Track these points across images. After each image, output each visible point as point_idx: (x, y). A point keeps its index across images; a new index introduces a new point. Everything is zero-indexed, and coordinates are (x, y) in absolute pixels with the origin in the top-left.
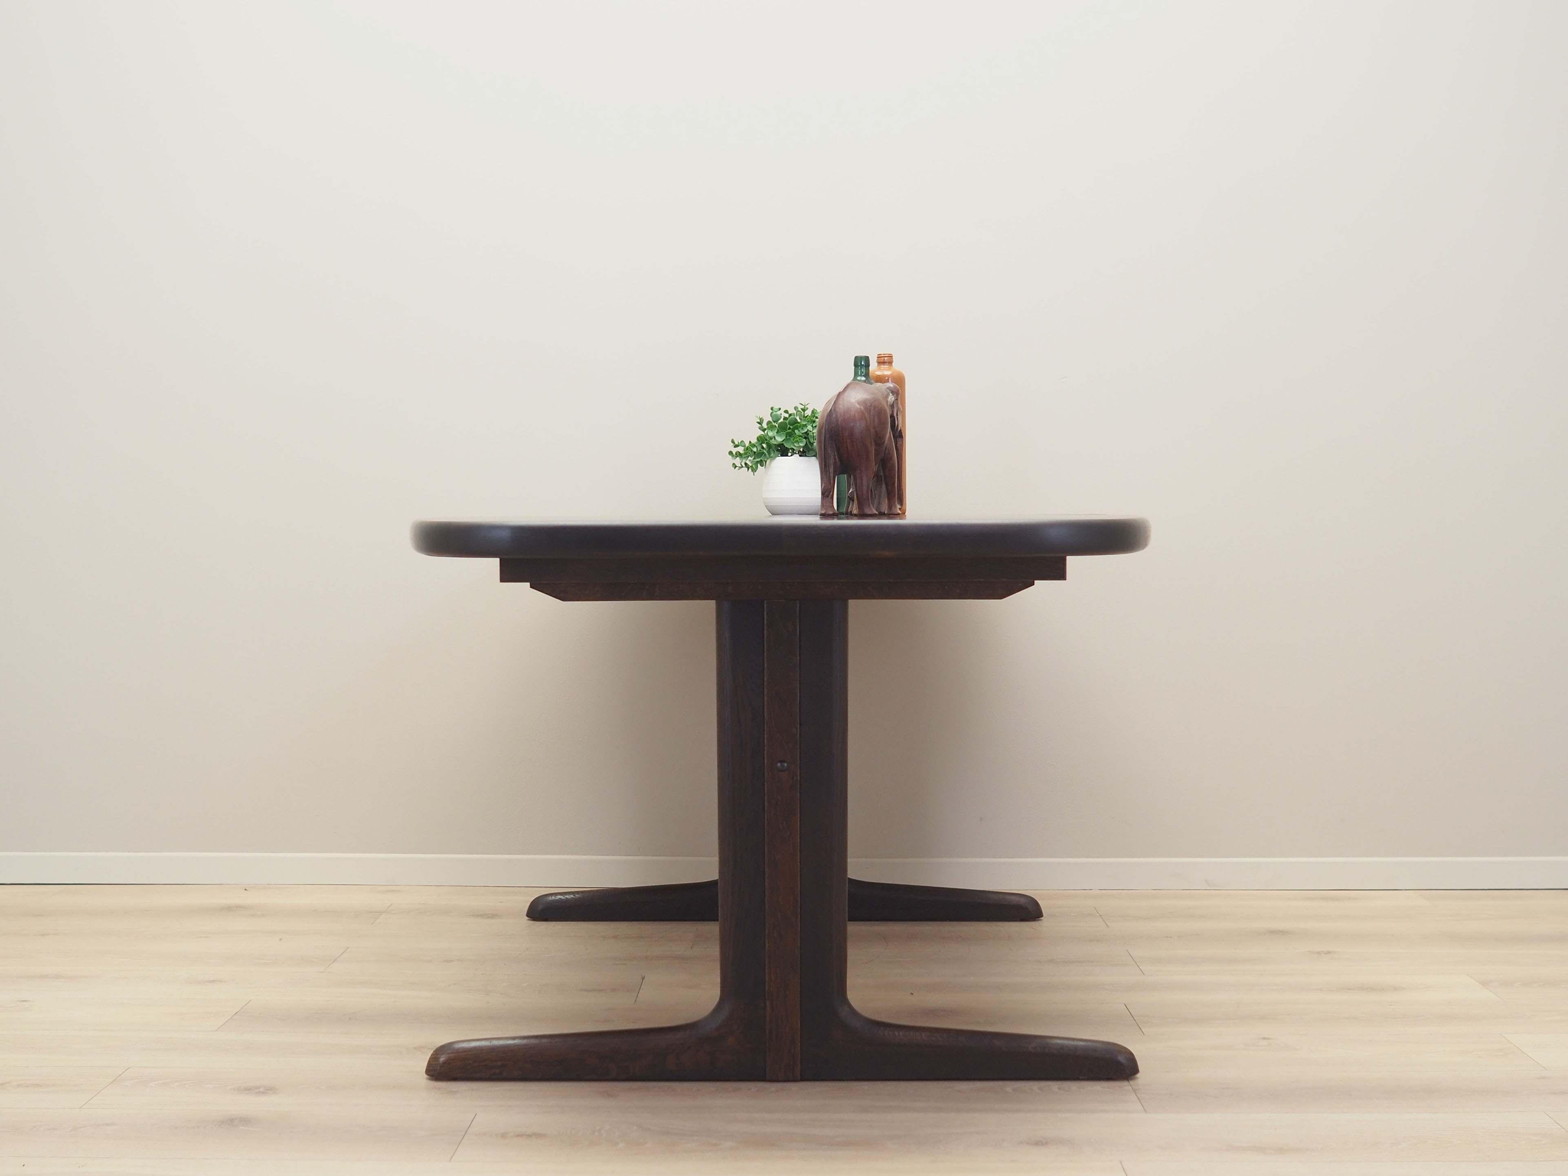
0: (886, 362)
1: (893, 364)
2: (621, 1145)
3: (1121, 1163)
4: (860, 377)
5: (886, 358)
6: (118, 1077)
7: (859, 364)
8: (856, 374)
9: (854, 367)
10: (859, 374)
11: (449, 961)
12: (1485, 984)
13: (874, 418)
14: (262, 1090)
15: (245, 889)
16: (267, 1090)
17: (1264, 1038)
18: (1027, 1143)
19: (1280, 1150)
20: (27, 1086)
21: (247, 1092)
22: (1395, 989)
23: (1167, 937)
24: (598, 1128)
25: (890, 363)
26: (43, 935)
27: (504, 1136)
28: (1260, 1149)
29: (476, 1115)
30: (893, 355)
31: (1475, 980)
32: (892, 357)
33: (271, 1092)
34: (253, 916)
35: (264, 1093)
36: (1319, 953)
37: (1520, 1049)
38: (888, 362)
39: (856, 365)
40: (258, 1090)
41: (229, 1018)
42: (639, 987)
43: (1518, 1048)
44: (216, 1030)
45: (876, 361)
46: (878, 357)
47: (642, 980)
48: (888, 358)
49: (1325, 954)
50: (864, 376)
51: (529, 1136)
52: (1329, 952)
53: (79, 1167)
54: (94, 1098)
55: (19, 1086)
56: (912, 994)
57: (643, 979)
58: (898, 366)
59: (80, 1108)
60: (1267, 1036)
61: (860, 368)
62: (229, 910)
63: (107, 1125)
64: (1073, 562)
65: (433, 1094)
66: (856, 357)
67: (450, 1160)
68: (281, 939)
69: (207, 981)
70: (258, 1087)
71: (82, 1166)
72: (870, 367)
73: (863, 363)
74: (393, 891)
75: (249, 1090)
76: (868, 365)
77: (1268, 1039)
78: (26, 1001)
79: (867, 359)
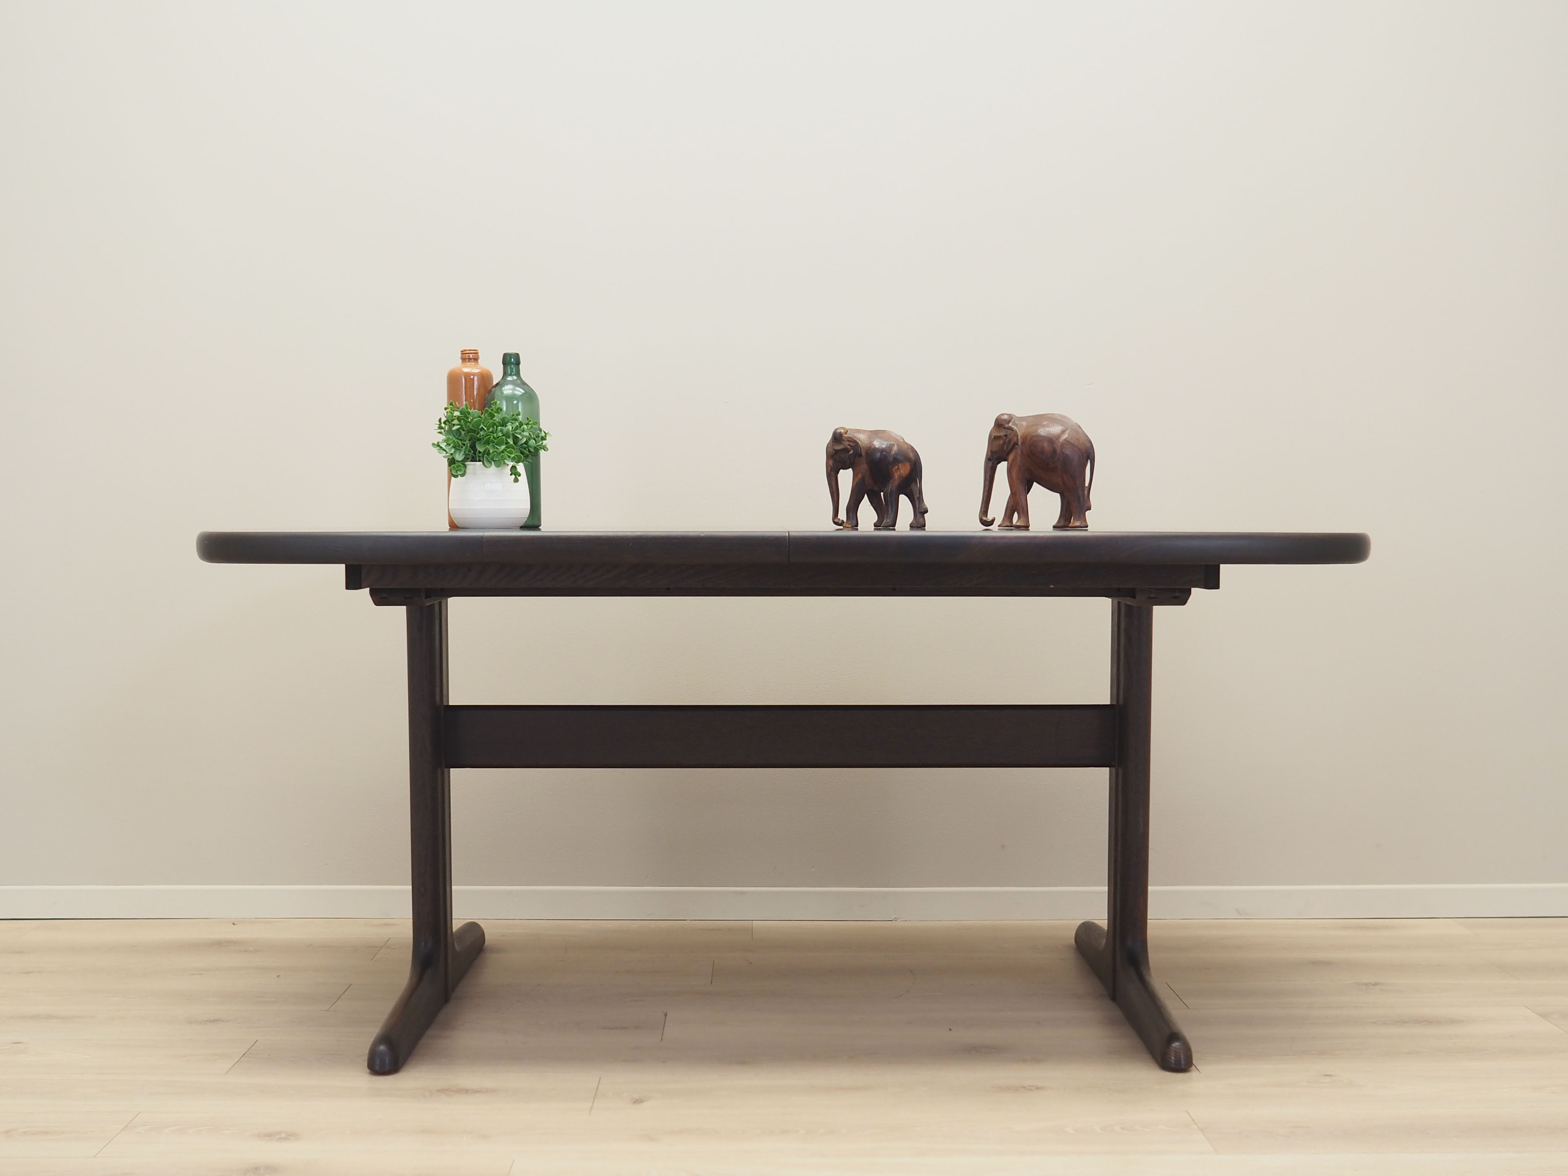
0: (471, 359)
1: (479, 360)
4: (508, 376)
5: (471, 355)
6: (129, 1123)
7: (508, 362)
10: (509, 372)
12: (1545, 1016)
14: (283, 1135)
15: (233, 924)
16: (289, 1136)
17: (1326, 1075)
20: (35, 1134)
21: (268, 1138)
22: (1453, 1022)
25: (476, 360)
26: (26, 973)
29: (514, 1161)
30: (480, 351)
31: (1534, 1012)
33: (293, 1138)
34: (246, 951)
35: (285, 1139)
36: (1366, 984)
38: (474, 359)
39: (504, 363)
40: (279, 1137)
41: (237, 1060)
42: (663, 1024)
44: (226, 1073)
45: (460, 357)
46: (463, 354)
47: (664, 1017)
48: (473, 354)
49: (1374, 985)
52: (1376, 984)
54: (107, 1146)
55: (25, 1133)
56: (950, 1030)
57: (666, 1015)
58: (483, 363)
59: (94, 1157)
60: (1329, 1073)
61: (509, 366)
62: (219, 945)
66: (505, 355)
68: (278, 976)
69: (207, 1021)
70: (279, 1133)
72: (520, 366)
73: (513, 361)
75: (270, 1136)
76: (518, 363)
77: (1330, 1076)
78: (19, 1043)
79: (517, 356)
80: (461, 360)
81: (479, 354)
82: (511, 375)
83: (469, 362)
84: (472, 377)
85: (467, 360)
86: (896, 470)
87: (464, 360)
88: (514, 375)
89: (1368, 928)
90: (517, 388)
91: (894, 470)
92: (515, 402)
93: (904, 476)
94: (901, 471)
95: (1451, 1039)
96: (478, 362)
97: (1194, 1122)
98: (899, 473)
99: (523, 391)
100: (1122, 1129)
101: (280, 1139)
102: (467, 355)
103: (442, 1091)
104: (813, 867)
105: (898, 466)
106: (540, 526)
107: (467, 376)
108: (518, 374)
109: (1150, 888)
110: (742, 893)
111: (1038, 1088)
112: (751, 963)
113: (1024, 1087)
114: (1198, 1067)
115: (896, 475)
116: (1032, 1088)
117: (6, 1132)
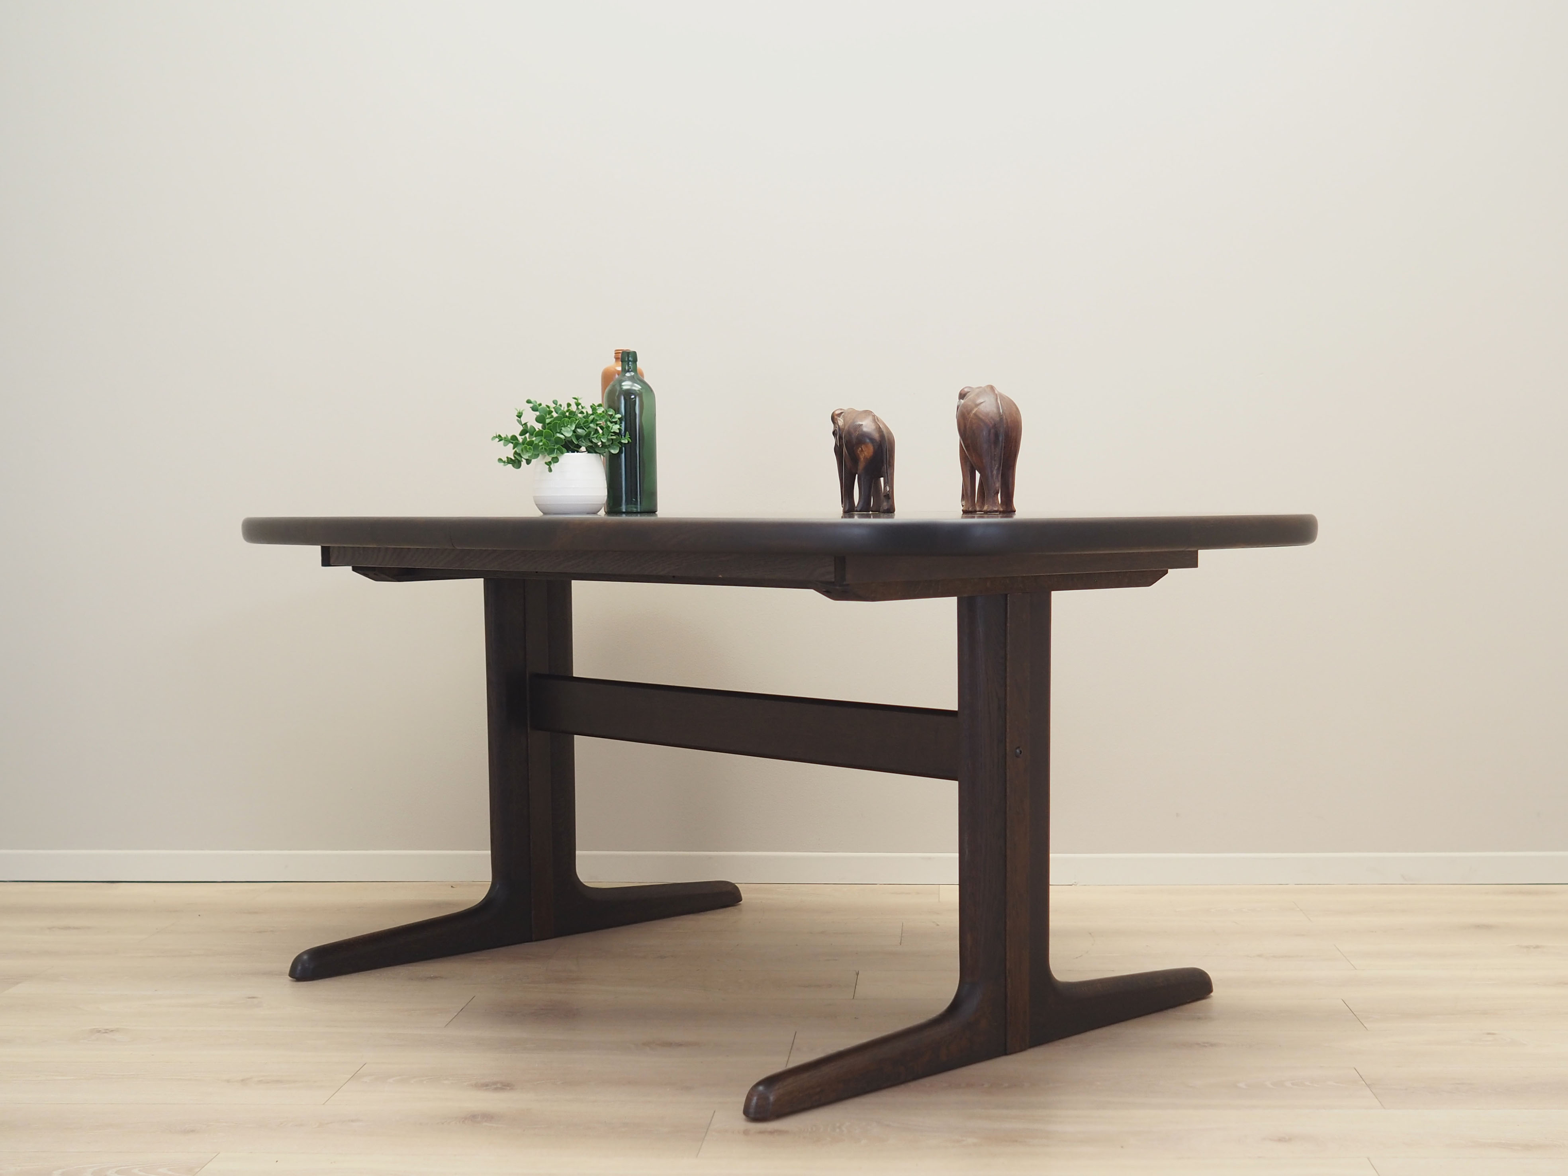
3: (1368, 1159)
6: (356, 1073)
7: (627, 359)
14: (499, 1085)
17: (1489, 1034)
20: (268, 1083)
21: (485, 1088)
23: (1373, 932)
24: (838, 1125)
28: (1506, 1145)
29: (715, 1112)
33: (508, 1088)
35: (501, 1089)
36: (1527, 947)
40: (495, 1086)
41: (456, 1014)
42: (855, 982)
44: (445, 1027)
46: (615, 353)
47: (856, 976)
49: (1534, 948)
52: (1537, 947)
53: (332, 1163)
54: (335, 1094)
55: (260, 1082)
57: (858, 974)
59: (324, 1104)
60: (1491, 1032)
63: (352, 1121)
64: (1204, 555)
65: (668, 1090)
67: (697, 1158)
69: (428, 978)
70: (495, 1083)
71: (335, 1162)
75: (486, 1086)
76: (635, 360)
77: (1493, 1034)
78: (254, 998)
79: (634, 353)
80: (614, 359)
82: (628, 371)
86: (860, 451)
88: (631, 371)
90: (635, 385)
91: (858, 452)
93: (868, 458)
94: (865, 453)
98: (863, 455)
99: (640, 387)
100: (1293, 1084)
101: (496, 1089)
103: (647, 1044)
105: (861, 448)
106: (656, 511)
108: (635, 370)
110: (930, 858)
111: (1212, 1045)
112: (938, 925)
113: (1198, 1044)
115: (862, 457)
116: (1206, 1045)
117: (243, 1080)
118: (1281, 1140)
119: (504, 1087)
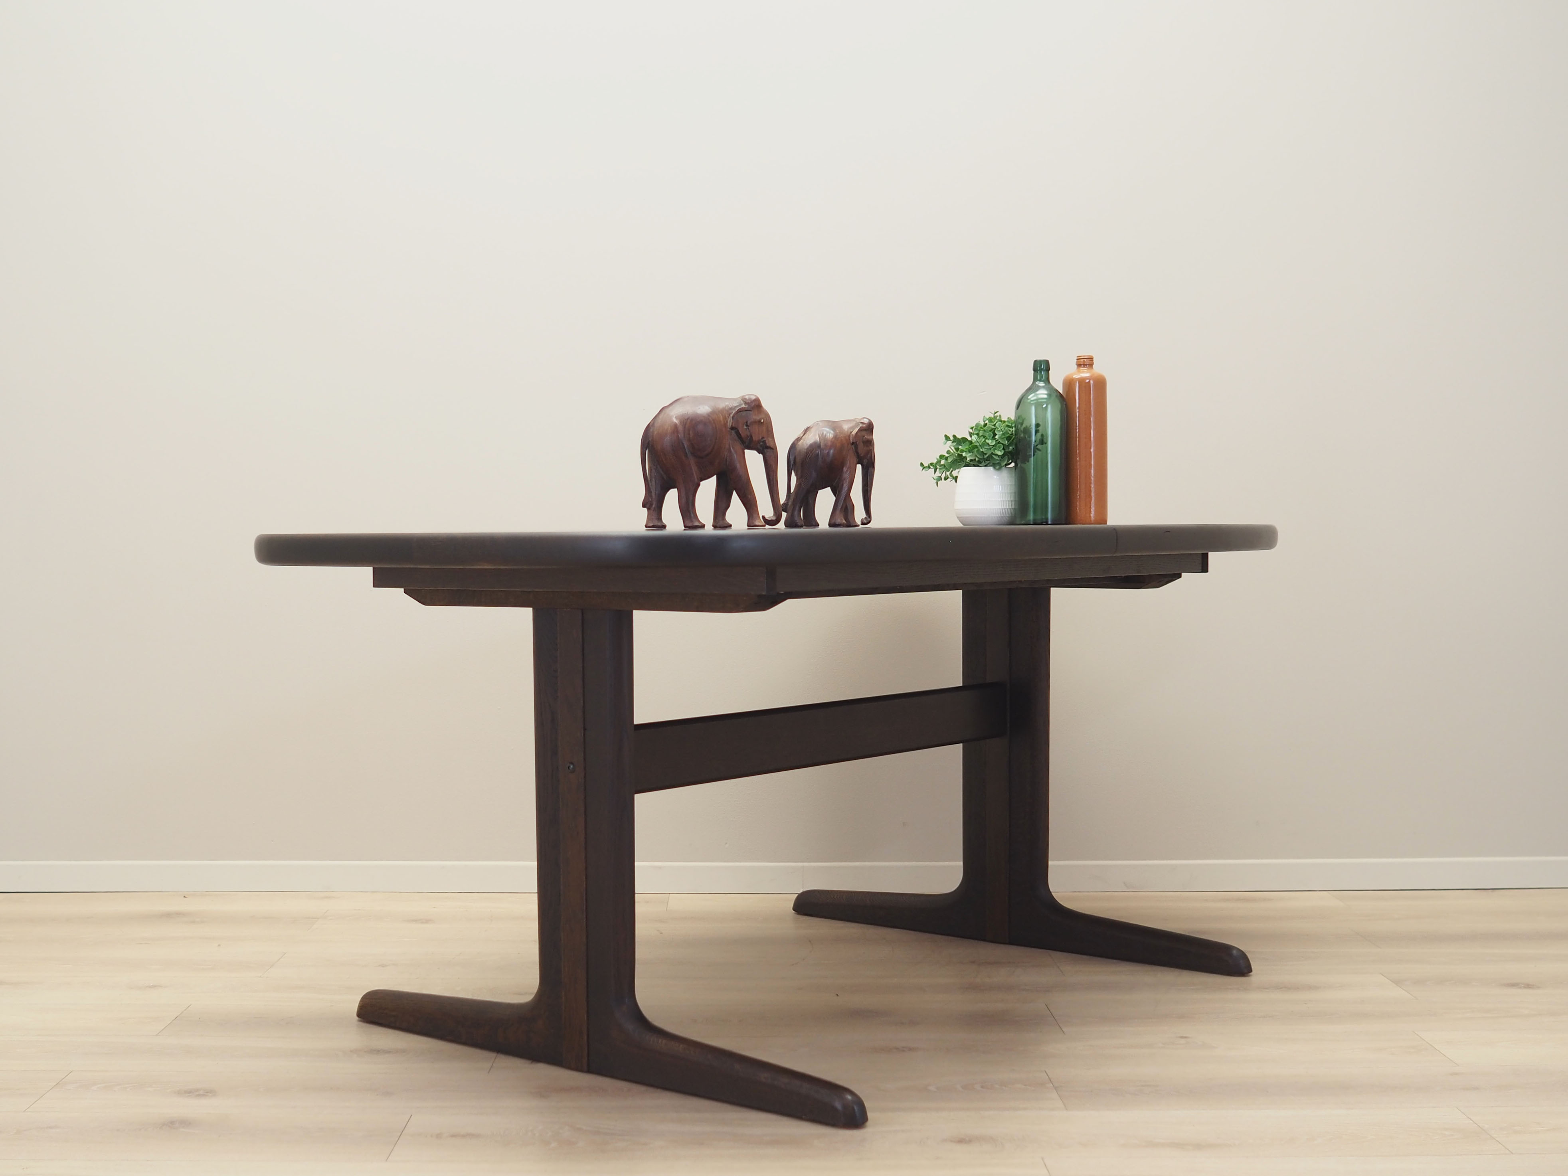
0: (1086, 365)
1: (1094, 366)
2: (554, 1145)
3: (1043, 1159)
4: (1038, 382)
6: (61, 1081)
7: (1039, 369)
8: (1035, 379)
9: (1033, 372)
10: (1039, 378)
11: (383, 966)
12: (1398, 982)
13: (689, 431)
14: (201, 1092)
15: (184, 897)
16: (207, 1093)
17: (1182, 1037)
18: (951, 1141)
19: (1199, 1146)
21: (187, 1095)
22: (1310, 987)
25: (1091, 365)
27: (439, 1136)
28: (1178, 1145)
29: (411, 1116)
30: (1094, 357)
31: (1388, 979)
32: (1092, 358)
33: (210, 1094)
34: (191, 922)
35: (203, 1095)
37: (1432, 1046)
38: (1089, 364)
39: (1035, 370)
40: (197, 1093)
41: (169, 1023)
43: (1431, 1045)
44: (157, 1035)
45: (1075, 363)
46: (1078, 359)
48: (1088, 360)
50: (1043, 381)
51: (464, 1136)
53: (23, 1169)
54: (37, 1102)
56: (837, 995)
58: (1098, 368)
59: (24, 1111)
60: (1184, 1035)
61: (1039, 372)
62: (168, 916)
63: (51, 1128)
66: (1035, 361)
67: (387, 1160)
68: (219, 945)
69: (147, 987)
70: (198, 1090)
71: (26, 1168)
72: (1050, 372)
73: (1042, 367)
74: (327, 897)
75: (189, 1093)
76: (1048, 369)
77: (1186, 1037)
79: (1047, 363)
80: (1076, 366)
81: (1094, 359)
82: (1040, 381)
83: (1084, 367)
84: (1087, 381)
85: (1082, 366)
87: (1079, 365)
89: (1247, 900)
92: (1044, 406)
95: (1306, 1004)
96: (1092, 368)
97: (1050, 1080)
100: (982, 1087)
101: (199, 1095)
102: (1082, 360)
104: (726, 844)
107: (1082, 381)
109: (1050, 863)
110: (660, 868)
111: (910, 1049)
112: (661, 933)
113: (897, 1049)
114: (1063, 1030)
116: (905, 1049)
118: (961, 1141)
119: (206, 1094)
